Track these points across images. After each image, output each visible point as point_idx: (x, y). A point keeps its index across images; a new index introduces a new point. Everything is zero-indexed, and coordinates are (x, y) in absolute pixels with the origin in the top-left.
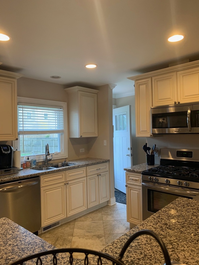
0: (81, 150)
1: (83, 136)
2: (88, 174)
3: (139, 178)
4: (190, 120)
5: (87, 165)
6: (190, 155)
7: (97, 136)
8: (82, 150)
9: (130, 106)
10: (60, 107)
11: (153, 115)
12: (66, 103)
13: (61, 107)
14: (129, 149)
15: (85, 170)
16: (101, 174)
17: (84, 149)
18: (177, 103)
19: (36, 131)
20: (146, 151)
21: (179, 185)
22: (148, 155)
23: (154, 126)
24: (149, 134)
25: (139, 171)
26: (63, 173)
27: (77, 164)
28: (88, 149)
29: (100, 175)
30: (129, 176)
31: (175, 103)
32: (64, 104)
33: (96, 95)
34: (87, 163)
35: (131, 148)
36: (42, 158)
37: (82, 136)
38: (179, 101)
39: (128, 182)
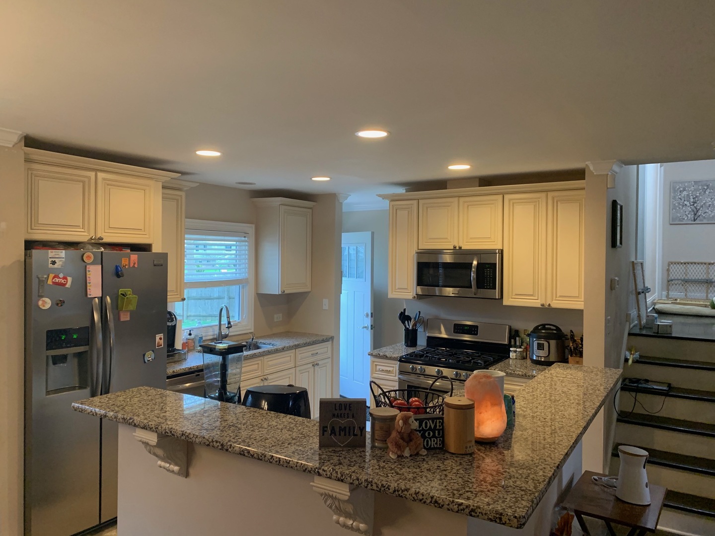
0: (275, 316)
1: (286, 292)
2: (299, 363)
3: (394, 367)
4: (475, 277)
5: (297, 347)
6: (474, 331)
7: (309, 290)
8: (278, 317)
9: (373, 234)
10: (245, 234)
11: (418, 262)
12: (253, 226)
14: (367, 315)
15: (293, 355)
16: (320, 363)
17: (281, 315)
18: (457, 248)
19: (204, 281)
20: (403, 323)
21: (455, 378)
22: (407, 330)
23: (420, 282)
24: (411, 294)
25: (394, 356)
27: (279, 343)
28: (290, 314)
29: (317, 364)
30: (376, 365)
31: (455, 247)
32: (250, 229)
33: (310, 211)
34: (296, 343)
35: (372, 313)
36: (211, 333)
37: (284, 291)
38: (461, 245)
39: (374, 375)
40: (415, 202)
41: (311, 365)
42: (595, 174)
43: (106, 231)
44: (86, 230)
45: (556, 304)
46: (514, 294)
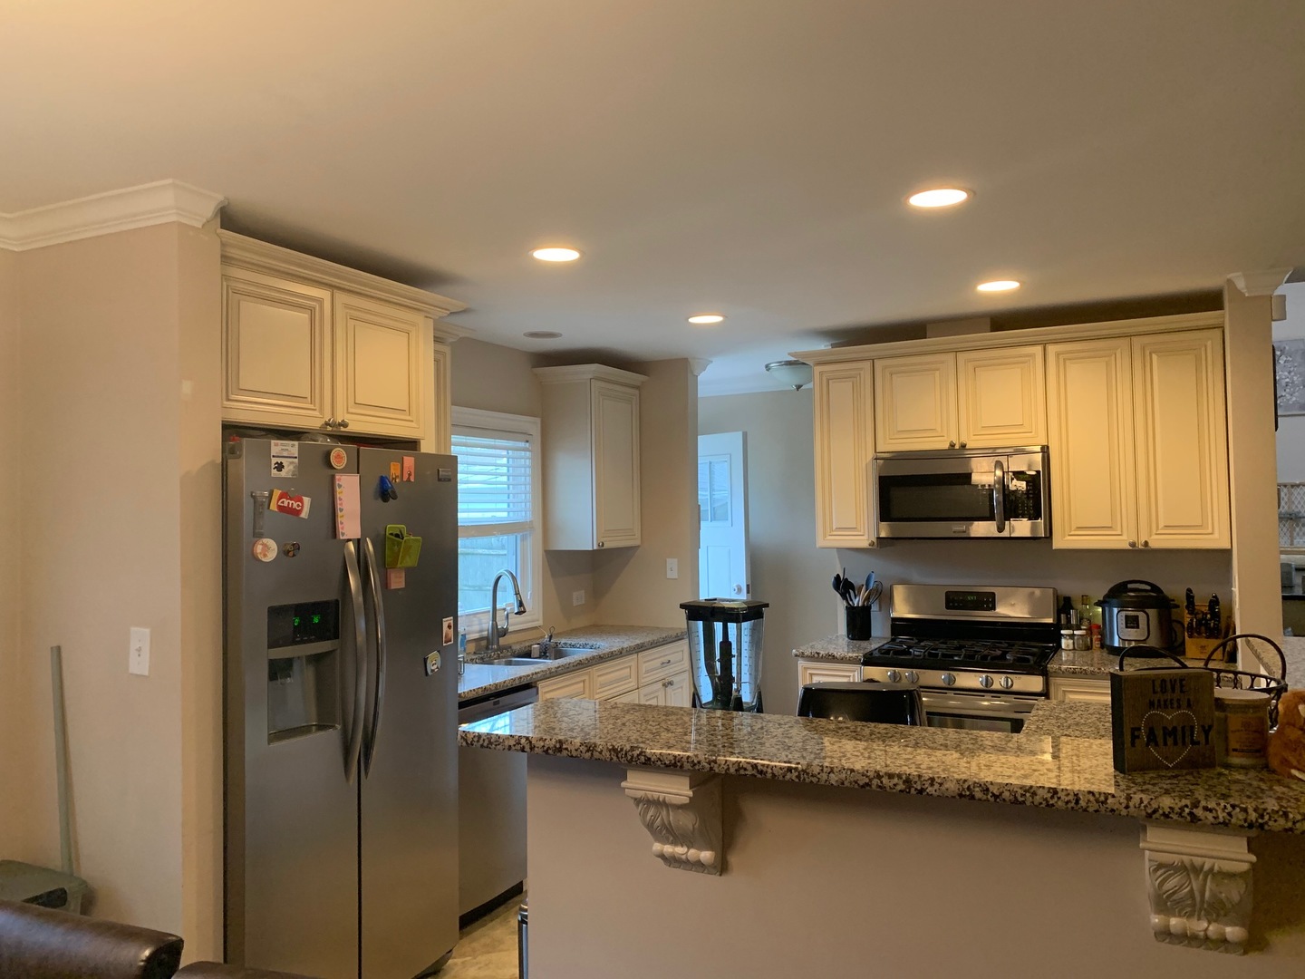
0: (575, 594)
1: (606, 546)
2: (643, 681)
3: (849, 676)
4: (1001, 499)
5: (640, 648)
6: (987, 602)
7: (638, 542)
8: (579, 597)
9: (745, 436)
10: (523, 435)
11: (880, 477)
12: (538, 420)
13: (528, 438)
14: (739, 590)
15: (633, 664)
16: (675, 679)
17: (582, 592)
18: (957, 447)
19: (465, 524)
20: (844, 596)
21: (985, 688)
22: (851, 611)
23: (886, 513)
24: (866, 537)
25: (850, 655)
26: (586, 674)
27: (605, 644)
28: (597, 593)
29: (671, 683)
30: (811, 675)
31: (952, 445)
32: (532, 425)
33: (637, 392)
34: (638, 642)
35: (748, 586)
36: (476, 628)
37: (603, 544)
38: (964, 439)
40: (868, 365)
41: (660, 684)
42: (1247, 295)
43: (350, 410)
44: (317, 407)
45: (1157, 542)
46: (1074, 528)
